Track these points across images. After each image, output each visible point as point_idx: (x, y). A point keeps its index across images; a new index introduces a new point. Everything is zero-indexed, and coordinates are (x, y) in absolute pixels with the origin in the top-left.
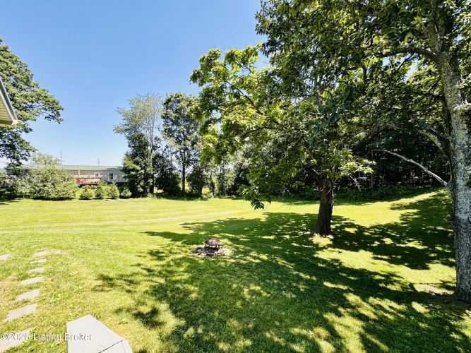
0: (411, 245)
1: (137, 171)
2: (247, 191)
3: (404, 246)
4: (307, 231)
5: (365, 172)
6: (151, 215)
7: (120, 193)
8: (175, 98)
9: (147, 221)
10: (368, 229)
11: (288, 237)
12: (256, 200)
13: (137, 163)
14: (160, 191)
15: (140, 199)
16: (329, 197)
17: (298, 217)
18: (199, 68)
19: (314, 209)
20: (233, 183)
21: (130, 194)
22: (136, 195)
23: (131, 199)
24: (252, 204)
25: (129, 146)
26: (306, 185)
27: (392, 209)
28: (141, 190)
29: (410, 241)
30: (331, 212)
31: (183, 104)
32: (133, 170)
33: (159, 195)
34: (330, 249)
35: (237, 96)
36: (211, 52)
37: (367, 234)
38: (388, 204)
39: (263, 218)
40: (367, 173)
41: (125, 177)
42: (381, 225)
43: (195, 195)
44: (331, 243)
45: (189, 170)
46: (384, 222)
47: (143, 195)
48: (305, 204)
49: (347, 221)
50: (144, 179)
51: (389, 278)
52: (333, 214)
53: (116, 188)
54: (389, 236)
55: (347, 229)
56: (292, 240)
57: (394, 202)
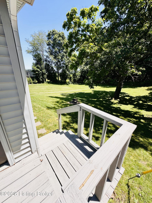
0: (149, 104)
1: (38, 71)
2: (87, 81)
3: (146, 104)
4: (110, 98)
5: (138, 74)
6: (47, 91)
7: (33, 81)
8: (52, 32)
9: (47, 93)
10: (134, 98)
11: (102, 100)
12: (91, 85)
13: (38, 68)
14: (49, 81)
15: (42, 84)
16: (121, 84)
17: (106, 93)
18: (66, 20)
19: (114, 89)
20: (79, 77)
21: (37, 82)
22: (39, 82)
23: (38, 84)
24: (89, 86)
25: (34, 59)
26: (112, 79)
27: (147, 90)
28: (41, 80)
29: (149, 102)
30: (121, 90)
31: (56, 36)
32: (37, 71)
33: (48, 82)
34: (117, 104)
35: (85, 36)
36: (72, 10)
37: (133, 99)
38: (146, 88)
39: (93, 93)
40: (139, 75)
41: (34, 74)
42: (140, 96)
43: (63, 83)
44: (118, 102)
45: (60, 71)
46: (142, 95)
47: (43, 82)
48: (110, 87)
49: (127, 95)
50: (41, 75)
51: (136, 113)
52: (121, 92)
53: (31, 79)
54: (142, 100)
55: (126, 98)
56: (103, 101)
57: (149, 87)
